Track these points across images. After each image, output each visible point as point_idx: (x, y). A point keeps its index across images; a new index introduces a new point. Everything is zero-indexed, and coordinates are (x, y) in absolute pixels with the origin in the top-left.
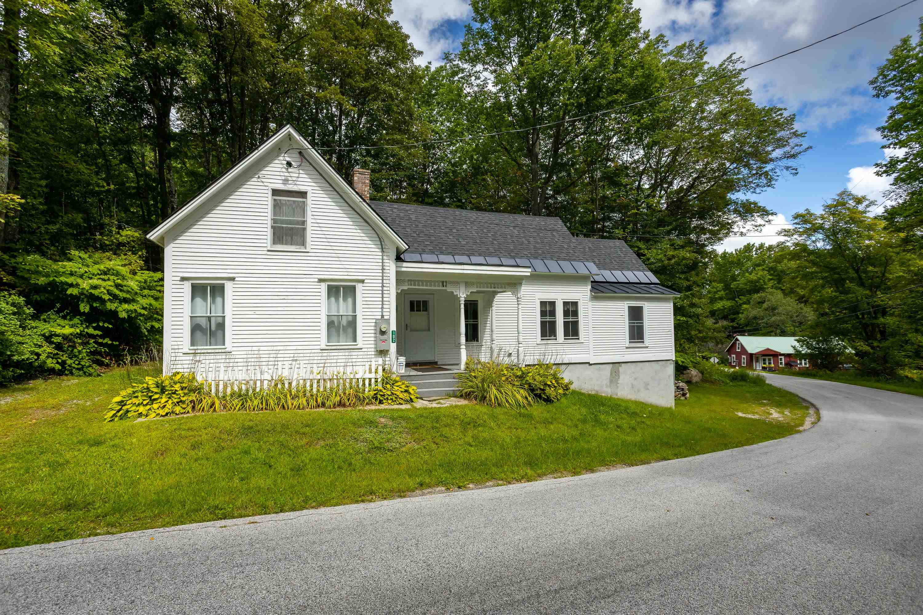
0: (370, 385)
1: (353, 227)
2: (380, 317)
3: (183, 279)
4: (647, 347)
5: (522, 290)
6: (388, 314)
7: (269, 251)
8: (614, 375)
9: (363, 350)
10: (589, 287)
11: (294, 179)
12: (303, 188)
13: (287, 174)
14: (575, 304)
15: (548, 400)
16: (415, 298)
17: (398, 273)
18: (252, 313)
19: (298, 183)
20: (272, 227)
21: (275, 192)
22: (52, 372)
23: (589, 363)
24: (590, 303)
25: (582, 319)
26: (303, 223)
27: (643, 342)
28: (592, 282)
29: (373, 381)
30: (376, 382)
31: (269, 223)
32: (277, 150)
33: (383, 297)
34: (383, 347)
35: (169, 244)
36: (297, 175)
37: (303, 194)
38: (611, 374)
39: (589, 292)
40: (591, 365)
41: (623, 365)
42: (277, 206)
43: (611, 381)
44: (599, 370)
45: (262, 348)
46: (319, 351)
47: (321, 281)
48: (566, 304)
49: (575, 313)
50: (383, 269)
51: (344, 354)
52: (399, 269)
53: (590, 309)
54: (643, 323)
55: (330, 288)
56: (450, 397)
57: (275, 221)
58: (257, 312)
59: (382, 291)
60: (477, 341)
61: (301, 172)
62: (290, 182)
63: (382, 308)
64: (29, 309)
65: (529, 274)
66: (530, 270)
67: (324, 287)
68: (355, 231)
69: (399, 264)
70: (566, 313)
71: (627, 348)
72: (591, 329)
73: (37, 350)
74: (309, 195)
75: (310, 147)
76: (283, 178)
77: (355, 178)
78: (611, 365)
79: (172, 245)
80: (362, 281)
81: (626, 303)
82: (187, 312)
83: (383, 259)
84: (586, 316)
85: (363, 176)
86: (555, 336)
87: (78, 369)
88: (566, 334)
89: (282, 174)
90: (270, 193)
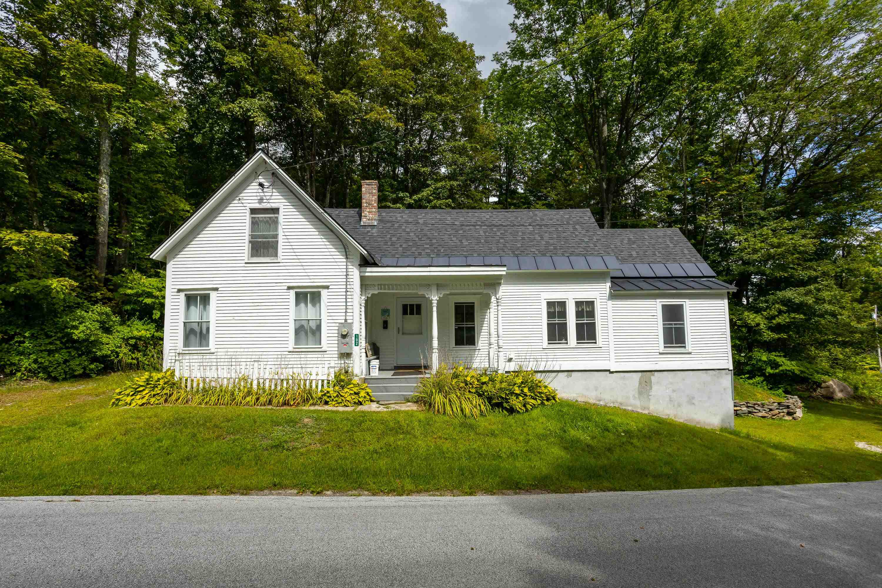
0: (323, 385)
1: (319, 237)
2: (343, 321)
3: (179, 291)
4: (690, 353)
5: (501, 291)
6: (351, 318)
7: (246, 263)
8: (643, 385)
9: (327, 353)
10: (609, 284)
11: (268, 198)
12: (274, 206)
13: (262, 194)
14: (591, 304)
15: (512, 411)
16: (409, 302)
17: (363, 279)
18: (231, 318)
19: (271, 201)
20: (250, 242)
21: (253, 211)
22: (130, 367)
23: (609, 371)
24: (610, 303)
25: (600, 320)
26: (276, 236)
27: (685, 347)
28: (612, 278)
29: (326, 382)
30: (329, 383)
31: (247, 238)
32: (254, 173)
33: (346, 302)
34: (345, 350)
35: (170, 261)
36: (270, 194)
37: (276, 211)
38: (640, 383)
39: (608, 290)
40: (612, 372)
41: (656, 373)
42: (254, 223)
43: (640, 393)
44: (624, 378)
45: (229, 350)
46: (287, 353)
47: (289, 288)
48: (578, 304)
49: (591, 314)
50: (347, 275)
51: (299, 356)
52: (362, 274)
53: (610, 309)
54: (683, 324)
55: (297, 294)
56: (409, 401)
57: (252, 236)
58: (236, 318)
59: (346, 295)
60: (474, 344)
61: (274, 190)
62: (265, 201)
63: (346, 312)
64: (116, 317)
65: (504, 273)
66: (505, 269)
67: (292, 294)
68: (320, 240)
69: (363, 269)
70: (579, 315)
71: (661, 354)
72: (611, 331)
73: (118, 350)
74: (281, 211)
75: (278, 167)
76: (259, 198)
77: (363, 189)
78: (640, 374)
79: (172, 263)
80: (327, 287)
81: (658, 301)
82: (182, 319)
83: (347, 265)
84: (605, 317)
85: (370, 187)
86: (566, 340)
87: (148, 365)
88: (580, 337)
89: (258, 194)
90: (248, 212)
